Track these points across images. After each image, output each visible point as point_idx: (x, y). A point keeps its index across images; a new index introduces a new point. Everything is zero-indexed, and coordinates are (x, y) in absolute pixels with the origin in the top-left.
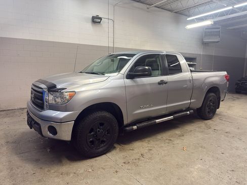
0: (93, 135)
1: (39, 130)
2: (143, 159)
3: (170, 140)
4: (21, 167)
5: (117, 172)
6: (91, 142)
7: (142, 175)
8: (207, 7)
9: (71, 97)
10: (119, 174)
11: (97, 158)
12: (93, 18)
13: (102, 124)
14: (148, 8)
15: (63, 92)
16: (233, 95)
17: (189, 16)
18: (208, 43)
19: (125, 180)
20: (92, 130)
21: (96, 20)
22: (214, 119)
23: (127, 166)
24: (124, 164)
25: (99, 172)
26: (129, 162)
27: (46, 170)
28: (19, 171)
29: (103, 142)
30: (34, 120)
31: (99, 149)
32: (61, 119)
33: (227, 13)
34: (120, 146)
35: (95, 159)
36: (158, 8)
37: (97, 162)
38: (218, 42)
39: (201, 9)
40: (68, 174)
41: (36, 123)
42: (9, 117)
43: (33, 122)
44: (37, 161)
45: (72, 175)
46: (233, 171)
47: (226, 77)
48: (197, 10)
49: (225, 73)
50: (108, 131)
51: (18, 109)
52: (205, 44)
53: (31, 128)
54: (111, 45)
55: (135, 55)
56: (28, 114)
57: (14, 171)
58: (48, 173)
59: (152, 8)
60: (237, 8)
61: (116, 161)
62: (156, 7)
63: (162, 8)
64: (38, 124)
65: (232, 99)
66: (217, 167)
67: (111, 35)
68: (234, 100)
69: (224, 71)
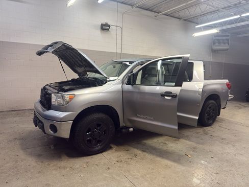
0: (91, 134)
1: (43, 128)
2: (135, 159)
3: (165, 143)
4: (25, 160)
5: (109, 168)
6: (88, 140)
7: (131, 172)
8: (216, 15)
9: (71, 99)
10: (111, 171)
11: (93, 156)
12: (102, 25)
13: (99, 125)
14: (156, 16)
15: (64, 95)
16: (240, 103)
17: (198, 24)
18: (217, 51)
19: (114, 176)
20: (89, 130)
21: (105, 28)
22: (213, 126)
23: (119, 164)
24: (117, 163)
25: (93, 168)
26: (121, 161)
27: (47, 163)
28: (22, 163)
29: (99, 142)
30: (39, 119)
31: (95, 147)
32: (61, 118)
33: (236, 21)
34: (116, 147)
35: (91, 156)
36: (167, 15)
37: (93, 159)
38: (227, 49)
39: (209, 17)
40: (65, 168)
41: (40, 121)
42: (19, 116)
43: (38, 121)
44: (39, 156)
45: (68, 169)
46: (217, 173)
47: (228, 85)
48: (205, 18)
49: (227, 81)
50: (104, 131)
51: (28, 110)
52: (214, 52)
53: (36, 126)
54: (119, 51)
55: (134, 62)
56: (35, 114)
57: (19, 163)
58: (48, 166)
59: (160, 16)
60: (246, 17)
61: (110, 159)
62: (164, 14)
63: (171, 16)
64: (42, 123)
65: (238, 107)
66: (203, 169)
67: (119, 41)
68: (240, 108)
69: (226, 79)
